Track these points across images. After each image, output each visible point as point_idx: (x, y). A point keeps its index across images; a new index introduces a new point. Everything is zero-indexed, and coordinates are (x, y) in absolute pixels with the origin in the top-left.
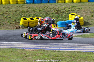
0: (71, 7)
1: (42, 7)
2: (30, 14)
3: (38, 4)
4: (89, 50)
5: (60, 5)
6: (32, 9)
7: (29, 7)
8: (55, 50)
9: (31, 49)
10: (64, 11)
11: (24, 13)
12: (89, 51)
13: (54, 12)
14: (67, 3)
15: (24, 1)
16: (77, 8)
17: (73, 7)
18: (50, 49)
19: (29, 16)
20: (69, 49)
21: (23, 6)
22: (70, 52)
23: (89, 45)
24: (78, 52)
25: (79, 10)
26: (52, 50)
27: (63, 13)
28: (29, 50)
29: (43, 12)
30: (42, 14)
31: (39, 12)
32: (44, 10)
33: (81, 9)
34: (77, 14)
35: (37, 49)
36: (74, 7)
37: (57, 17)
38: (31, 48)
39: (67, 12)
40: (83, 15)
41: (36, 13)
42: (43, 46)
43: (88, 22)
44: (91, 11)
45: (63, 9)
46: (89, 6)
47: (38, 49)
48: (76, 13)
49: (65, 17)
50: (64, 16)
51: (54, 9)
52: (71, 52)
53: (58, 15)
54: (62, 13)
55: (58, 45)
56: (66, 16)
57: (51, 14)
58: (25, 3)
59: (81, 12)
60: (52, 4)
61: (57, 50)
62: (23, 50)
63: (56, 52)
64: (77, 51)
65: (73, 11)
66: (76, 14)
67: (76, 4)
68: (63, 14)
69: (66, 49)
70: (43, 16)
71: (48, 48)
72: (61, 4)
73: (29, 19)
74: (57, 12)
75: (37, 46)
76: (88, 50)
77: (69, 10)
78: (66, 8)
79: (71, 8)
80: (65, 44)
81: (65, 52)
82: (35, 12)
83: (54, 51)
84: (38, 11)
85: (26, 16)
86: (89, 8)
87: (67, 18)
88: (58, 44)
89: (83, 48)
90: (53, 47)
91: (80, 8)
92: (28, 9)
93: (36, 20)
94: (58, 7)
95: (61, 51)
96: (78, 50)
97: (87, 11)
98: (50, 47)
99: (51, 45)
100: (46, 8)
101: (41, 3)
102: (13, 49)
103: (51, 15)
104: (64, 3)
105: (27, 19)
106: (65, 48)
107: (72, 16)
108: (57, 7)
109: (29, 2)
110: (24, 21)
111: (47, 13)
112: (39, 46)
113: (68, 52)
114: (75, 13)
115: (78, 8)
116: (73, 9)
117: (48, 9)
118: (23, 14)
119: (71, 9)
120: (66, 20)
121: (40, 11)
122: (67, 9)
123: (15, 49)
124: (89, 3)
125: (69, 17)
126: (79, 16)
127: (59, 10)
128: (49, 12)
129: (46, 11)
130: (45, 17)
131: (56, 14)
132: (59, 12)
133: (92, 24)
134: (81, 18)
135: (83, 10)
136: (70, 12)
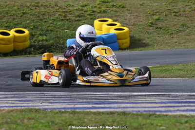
0: (98, 2)
1: (28, 5)
4: (145, 107)
6: (5, 10)
8: (63, 110)
10: (82, 12)
12: (145, 111)
13: (57, 15)
16: (113, 6)
17: (103, 2)
20: (97, 106)
22: (99, 113)
23: (145, 95)
24: (119, 114)
25: (117, 10)
27: (80, 18)
28: (1, 110)
29: (31, 17)
30: (28, 22)
31: (21, 16)
32: (33, 12)
33: (123, 7)
34: (114, 21)
35: (20, 108)
36: (106, 3)
37: (65, 29)
39: (90, 15)
40: (127, 22)
41: (14, 19)
42: (35, 100)
43: (140, 40)
45: (81, 8)
47: (23, 108)
48: (111, 17)
51: (58, 8)
52: (103, 113)
53: (67, 22)
54: (78, 18)
55: (70, 97)
57: (50, 22)
59: (122, 15)
61: (68, 108)
63: (67, 115)
64: (117, 112)
65: (105, 12)
66: (110, 21)
68: (80, 20)
69: (90, 106)
70: (32, 27)
71: (47, 104)
74: (65, 17)
75: (20, 99)
76: (144, 109)
77: (94, 12)
78: (86, 6)
79: (98, 6)
80: (87, 93)
81: (88, 113)
82: (12, 17)
83: (63, 112)
84: (20, 13)
86: (141, 5)
89: (130, 103)
90: (60, 103)
91: (120, 6)
93: (15, 37)
94: (67, 3)
95: (78, 113)
96: (120, 108)
98: (52, 103)
99: (55, 97)
100: (38, 6)
103: (51, 23)
106: (89, 103)
107: (101, 25)
108: (64, 3)
111: (41, 17)
112: (25, 101)
113: (95, 113)
114: (109, 17)
115: (115, 4)
116: (103, 9)
117: (43, 10)
119: (100, 8)
121: (23, 13)
122: (89, 8)
126: (118, 25)
127: (70, 12)
128: (45, 17)
129: (38, 15)
130: (37, 28)
131: (62, 20)
132: (70, 15)
133: (150, 43)
134: (124, 29)
135: (128, 10)
136: (97, 16)
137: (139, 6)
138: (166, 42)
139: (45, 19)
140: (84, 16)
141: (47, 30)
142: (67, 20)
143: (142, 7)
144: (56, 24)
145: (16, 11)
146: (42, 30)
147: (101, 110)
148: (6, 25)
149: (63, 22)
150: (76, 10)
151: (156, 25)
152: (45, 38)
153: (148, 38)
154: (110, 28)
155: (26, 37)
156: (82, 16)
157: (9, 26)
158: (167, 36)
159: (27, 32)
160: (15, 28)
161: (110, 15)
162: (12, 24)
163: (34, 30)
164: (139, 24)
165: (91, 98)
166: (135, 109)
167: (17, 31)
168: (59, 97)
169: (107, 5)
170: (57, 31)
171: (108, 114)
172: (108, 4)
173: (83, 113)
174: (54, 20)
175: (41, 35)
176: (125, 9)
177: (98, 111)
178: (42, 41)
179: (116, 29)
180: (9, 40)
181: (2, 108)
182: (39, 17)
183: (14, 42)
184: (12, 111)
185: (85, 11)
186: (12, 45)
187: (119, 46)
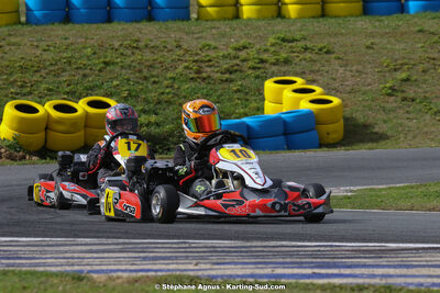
0: (272, 40)
1: (117, 44)
2: (50, 79)
3: (95, 26)
5: (214, 31)
6: (65, 55)
7: (43, 45)
8: (251, 280)
9: (120, 274)
10: (234, 62)
11: (17, 76)
12: (434, 284)
13: (180, 69)
14: (249, 19)
15: (17, 11)
16: (306, 49)
17: (284, 40)
18: (220, 273)
19: (49, 90)
20: (323, 271)
21: (13, 40)
25: (315, 57)
26: (238, 276)
27: (233, 76)
28: (110, 278)
29: (124, 71)
30: (115, 83)
31: (100, 71)
32: (128, 61)
33: (328, 52)
34: (308, 82)
35: (153, 273)
36: (289, 41)
39: (254, 68)
40: (337, 84)
41: (85, 76)
42: (176, 258)
43: (366, 126)
44: (381, 65)
45: (233, 52)
46: (372, 35)
47: (160, 274)
48: (301, 74)
49: (241, 95)
50: (238, 91)
51: (182, 52)
53: (203, 85)
54: (227, 76)
55: (250, 253)
56: (247, 93)
57: (166, 83)
58: (23, 19)
59: (327, 68)
60: (170, 24)
61: (261, 276)
62: (78, 278)
64: (373, 286)
65: (287, 62)
66: (300, 82)
67: (299, 25)
68: (232, 81)
69: (309, 271)
70: (125, 94)
71: (208, 266)
72: (217, 24)
73: (46, 109)
74: (198, 72)
75: (141, 255)
76: (430, 280)
77: (262, 61)
78: (245, 47)
79: (272, 49)
82: (81, 72)
84: (97, 62)
85: (30, 93)
86: (367, 47)
87: (254, 105)
88: (249, 244)
89: (395, 267)
90: (236, 263)
91: (320, 50)
92: (38, 52)
94: (203, 42)
96: (374, 276)
97: (359, 63)
98: (218, 264)
99: (214, 250)
100: (137, 48)
101: (109, 20)
102: (26, 273)
103: (167, 87)
104: (234, 23)
105: (35, 111)
106: (300, 265)
107: (280, 93)
108: (195, 42)
109: (45, 16)
110: (22, 120)
111: (145, 72)
114: (296, 75)
115: (309, 45)
116: (283, 55)
117: (148, 56)
118: (15, 81)
119: (275, 53)
120: (246, 115)
121: (105, 63)
122: (252, 53)
123: (33, 273)
124: (367, 19)
125: (263, 100)
126: (318, 91)
127: (210, 61)
128: (154, 73)
129: (138, 67)
130: (137, 97)
131: (192, 79)
132: (209, 69)
133: (389, 134)
135: (339, 58)
136: (271, 70)
137: (364, 50)
138: (426, 129)
139: (153, 76)
140: (241, 71)
141: (159, 103)
142: (204, 79)
143: (371, 51)
144: (179, 88)
145: (88, 58)
146: (147, 101)
147: (337, 281)
148: (67, 90)
149: (193, 85)
150: (223, 56)
151: (403, 92)
152: (153, 118)
153: (385, 122)
154: (302, 99)
156: (236, 71)
157: (75, 92)
158: (428, 117)
160: (87, 96)
161: (298, 69)
162: (80, 88)
163: (131, 101)
164: (364, 89)
165: (297, 254)
166: (410, 280)
167: (91, 104)
168: (227, 251)
169: (291, 47)
171: (353, 290)
172: (293, 44)
173: (297, 286)
174: (174, 78)
175: (144, 111)
176: (333, 56)
177: (329, 284)
178: (147, 125)
179: (313, 101)
180: (74, 123)
181: (115, 275)
182: (140, 71)
183: (85, 126)
184: (136, 280)
185: (243, 61)
186: (81, 133)
187: (321, 139)
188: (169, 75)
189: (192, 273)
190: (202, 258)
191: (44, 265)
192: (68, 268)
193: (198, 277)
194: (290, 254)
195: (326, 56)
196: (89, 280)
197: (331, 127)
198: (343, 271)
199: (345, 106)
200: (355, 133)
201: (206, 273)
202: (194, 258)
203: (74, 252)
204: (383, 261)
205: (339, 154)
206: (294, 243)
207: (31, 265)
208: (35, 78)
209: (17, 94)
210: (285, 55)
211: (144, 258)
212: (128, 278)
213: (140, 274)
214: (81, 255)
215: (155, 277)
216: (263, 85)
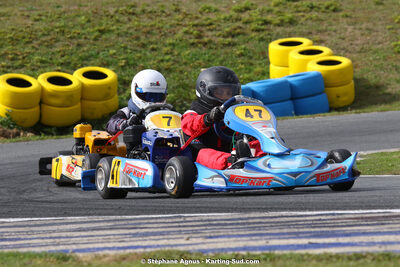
1: (112, 11)
2: (43, 50)
6: (58, 24)
7: (35, 15)
8: (244, 253)
9: (107, 252)
10: (239, 24)
11: (8, 48)
13: (180, 34)
16: (312, 7)
18: (212, 246)
19: (42, 62)
22: (329, 258)
26: (231, 249)
27: (236, 40)
28: (98, 258)
29: (120, 39)
30: (112, 51)
31: (96, 39)
32: (124, 28)
33: (334, 11)
34: (316, 42)
35: (142, 250)
37: (200, 66)
38: (109, 249)
39: (258, 30)
40: (345, 44)
41: (79, 45)
42: (169, 233)
43: (378, 87)
44: (392, 21)
45: (235, 15)
47: (148, 250)
48: (307, 35)
49: (246, 60)
50: (241, 55)
51: (181, 16)
52: (338, 257)
53: (204, 50)
54: (230, 39)
55: (246, 224)
56: (251, 58)
57: (165, 49)
59: (334, 28)
61: (255, 248)
62: (63, 258)
64: (372, 254)
65: (292, 22)
66: (306, 44)
68: (234, 45)
70: (123, 63)
71: (200, 240)
73: (40, 82)
74: (199, 37)
77: (266, 23)
78: (247, 9)
79: (277, 9)
80: (284, 213)
82: (76, 42)
84: (92, 31)
85: (22, 66)
87: (258, 69)
88: (247, 216)
90: (229, 236)
91: (327, 8)
92: (30, 22)
93: (83, 87)
94: (202, 5)
95: (279, 257)
96: (374, 244)
97: (369, 21)
98: (211, 237)
99: (209, 223)
100: (134, 14)
102: (8, 255)
103: (167, 54)
105: (28, 84)
106: (297, 235)
107: (286, 55)
108: (194, 5)
110: (15, 95)
111: (143, 39)
112: (146, 235)
113: (319, 258)
114: (302, 35)
116: (288, 15)
117: (146, 21)
118: (6, 54)
119: (279, 13)
120: (251, 80)
121: (100, 31)
122: (255, 14)
123: (16, 255)
125: (268, 63)
126: (326, 53)
127: (211, 24)
128: (153, 39)
129: (135, 34)
130: (135, 65)
131: (193, 44)
132: (210, 33)
134: (339, 63)
135: (347, 16)
136: (275, 32)
137: (373, 7)
139: (152, 43)
140: (244, 34)
142: (205, 44)
143: (381, 7)
144: (179, 54)
145: (83, 27)
147: (333, 251)
148: (61, 61)
149: (194, 50)
150: (225, 19)
154: (308, 60)
155: (108, 87)
156: (239, 34)
157: (70, 63)
159: (111, 75)
160: (82, 66)
161: (304, 30)
162: (74, 58)
163: (128, 70)
164: (374, 48)
165: (296, 224)
167: (87, 75)
168: (222, 224)
169: (296, 7)
170: (181, 72)
171: (350, 259)
172: (299, 3)
173: (291, 257)
174: (173, 45)
176: (341, 14)
177: (326, 254)
179: (320, 63)
180: (69, 96)
181: (101, 253)
182: (138, 38)
183: (82, 99)
184: (124, 258)
185: (246, 23)
186: (78, 106)
187: (330, 103)
188: (169, 41)
189: (182, 249)
190: (196, 232)
191: (29, 245)
192: (53, 248)
193: (188, 252)
194: (287, 225)
195: (334, 15)
196: (74, 260)
197: (340, 90)
198: (342, 240)
199: (355, 66)
200: (367, 95)
201: (197, 247)
202: (187, 232)
203: (61, 231)
204: (384, 228)
205: (350, 117)
206: (294, 213)
207: (15, 247)
208: (27, 50)
209: (9, 67)
210: (290, 15)
211: (135, 235)
212: (115, 255)
213: (128, 251)
214: (69, 234)
215: (144, 253)
216: (267, 48)
